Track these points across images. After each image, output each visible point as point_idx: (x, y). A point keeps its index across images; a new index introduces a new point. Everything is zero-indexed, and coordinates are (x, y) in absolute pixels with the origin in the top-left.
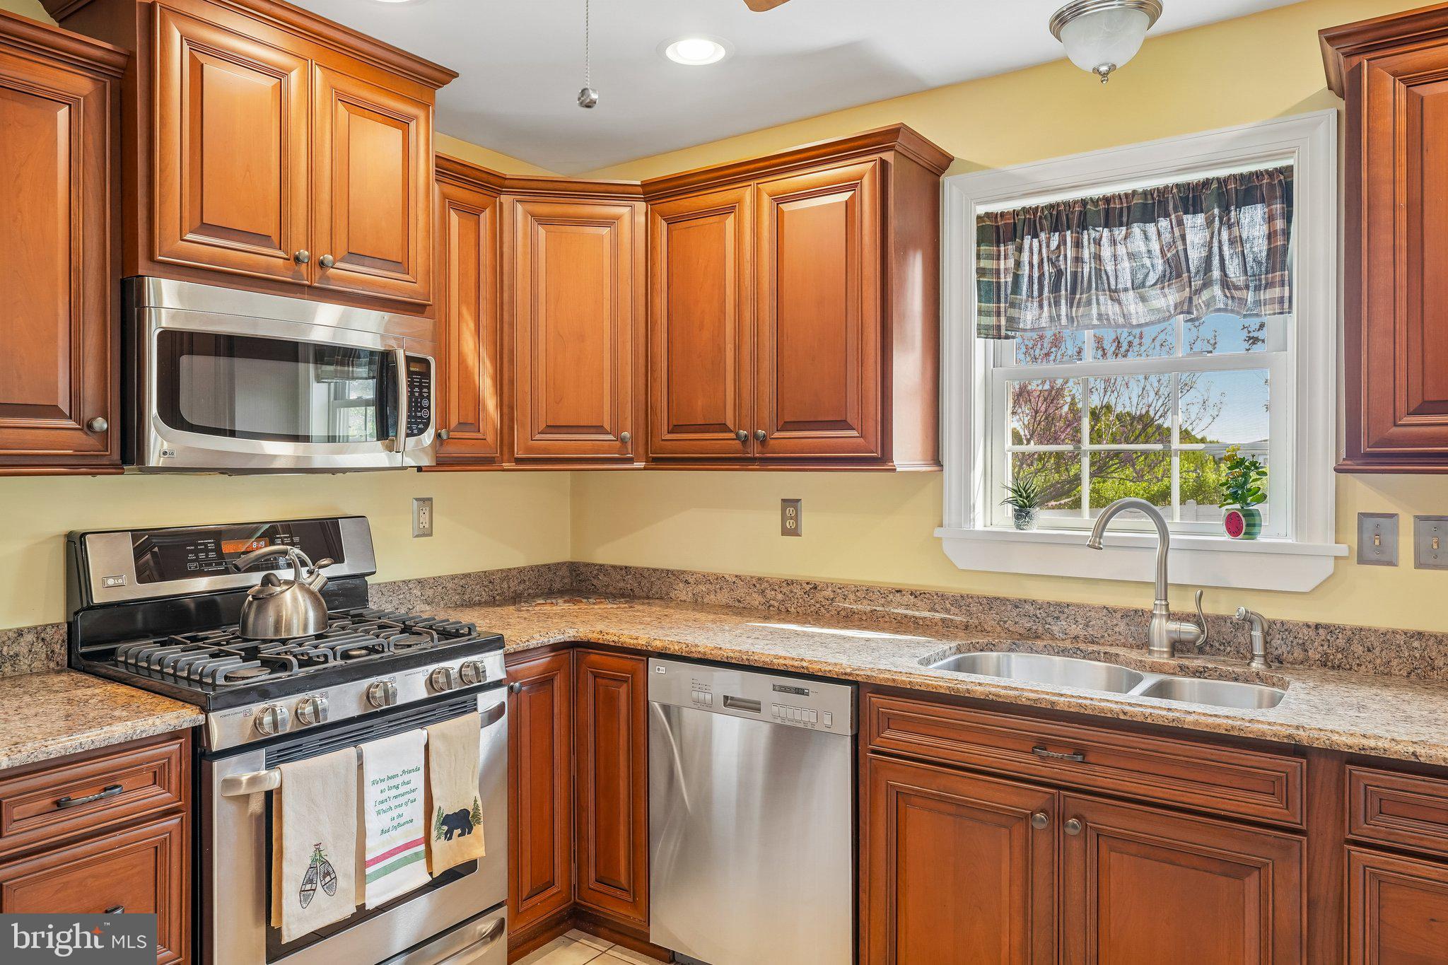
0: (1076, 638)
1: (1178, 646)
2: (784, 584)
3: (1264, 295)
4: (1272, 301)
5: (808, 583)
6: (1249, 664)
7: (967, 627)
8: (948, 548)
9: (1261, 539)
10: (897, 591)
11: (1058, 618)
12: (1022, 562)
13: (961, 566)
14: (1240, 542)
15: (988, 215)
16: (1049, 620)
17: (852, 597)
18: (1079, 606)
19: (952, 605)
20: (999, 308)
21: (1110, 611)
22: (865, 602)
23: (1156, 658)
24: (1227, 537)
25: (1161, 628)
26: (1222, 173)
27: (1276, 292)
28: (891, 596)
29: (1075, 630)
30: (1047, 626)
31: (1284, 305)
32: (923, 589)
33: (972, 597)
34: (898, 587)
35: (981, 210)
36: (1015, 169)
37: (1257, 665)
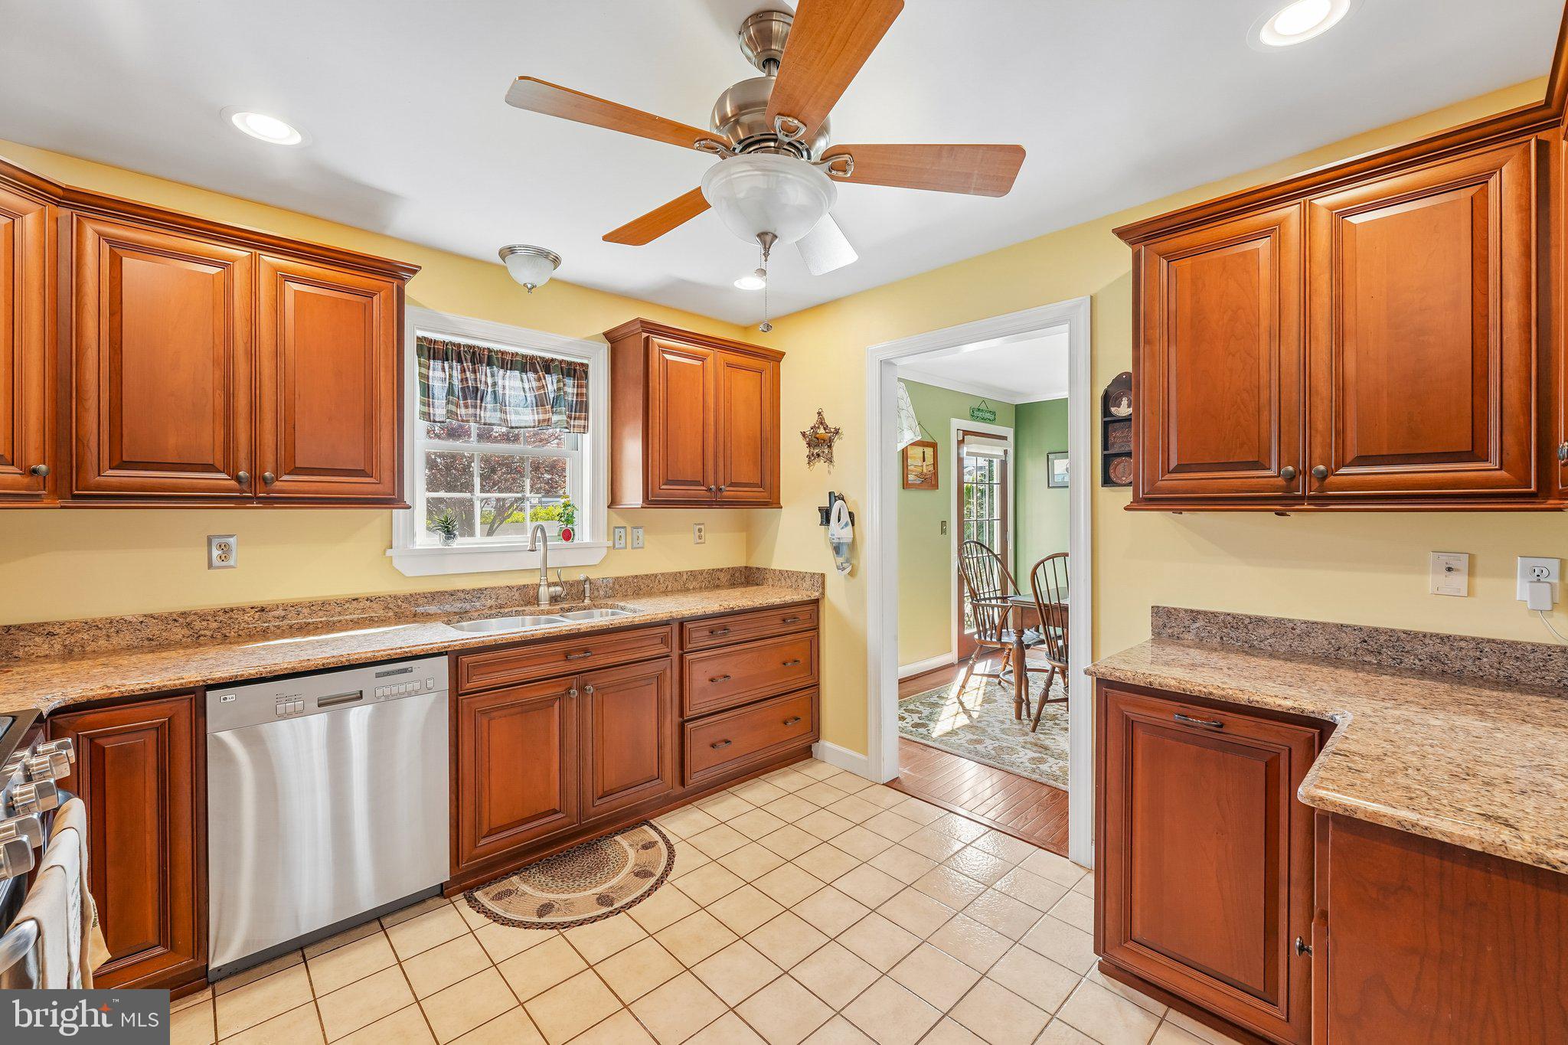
0: (491, 607)
1: (554, 599)
2: (220, 613)
3: (577, 422)
4: (579, 426)
5: (252, 608)
6: (583, 602)
7: (415, 615)
8: (396, 563)
9: (576, 541)
10: (354, 600)
11: (479, 597)
12: (452, 567)
13: (407, 575)
14: (568, 543)
15: (425, 339)
16: (474, 599)
17: (306, 611)
18: (492, 588)
19: (403, 602)
20: (429, 401)
21: (510, 588)
22: (321, 613)
23: (542, 607)
24: (564, 542)
25: (544, 592)
26: (560, 357)
27: (582, 422)
28: (347, 605)
29: (489, 603)
30: (473, 604)
31: (585, 428)
32: (377, 595)
33: (419, 594)
34: (356, 597)
35: (420, 333)
36: (450, 316)
37: (587, 601)
